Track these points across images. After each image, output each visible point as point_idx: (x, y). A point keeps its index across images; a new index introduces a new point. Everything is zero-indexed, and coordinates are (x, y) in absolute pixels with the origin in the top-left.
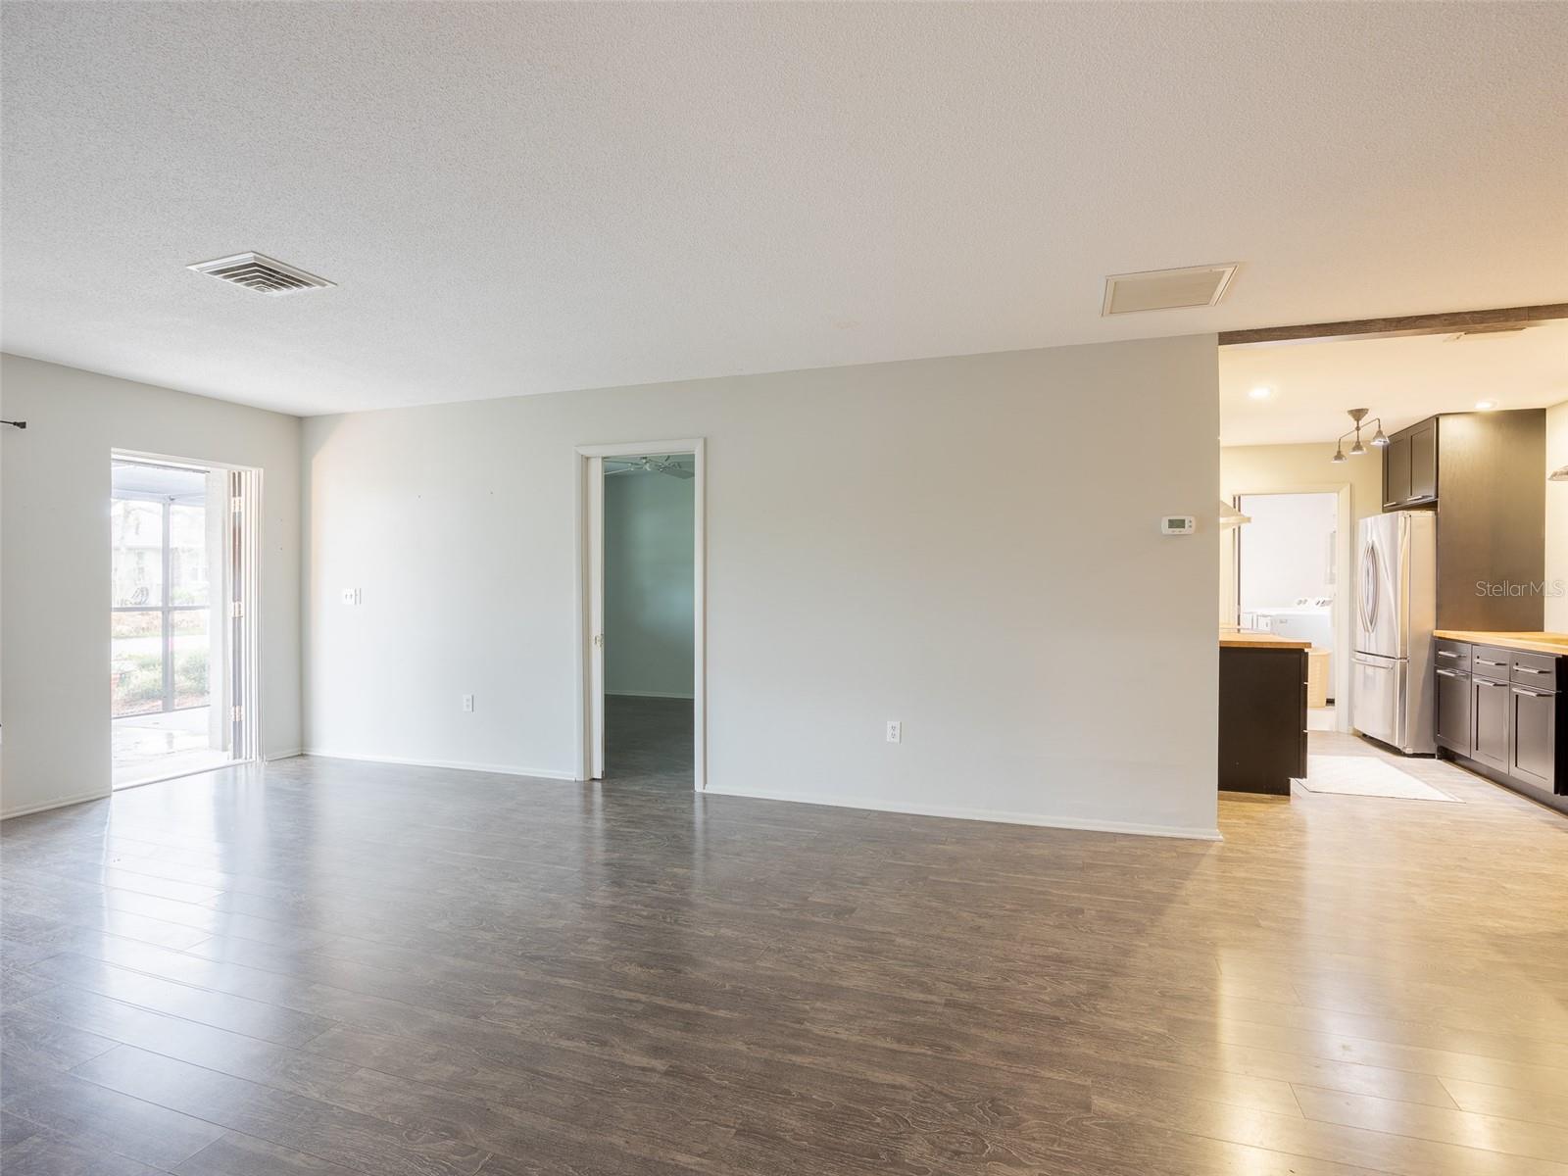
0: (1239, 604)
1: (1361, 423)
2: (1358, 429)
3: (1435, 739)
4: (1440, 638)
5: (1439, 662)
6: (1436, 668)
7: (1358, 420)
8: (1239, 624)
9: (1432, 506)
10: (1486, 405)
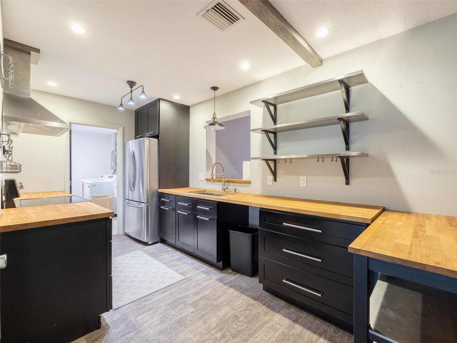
0: (71, 180)
1: (133, 89)
2: (131, 92)
3: (159, 235)
4: (160, 192)
5: (161, 203)
6: (159, 206)
7: (131, 87)
8: (71, 193)
9: (157, 137)
10: (177, 98)
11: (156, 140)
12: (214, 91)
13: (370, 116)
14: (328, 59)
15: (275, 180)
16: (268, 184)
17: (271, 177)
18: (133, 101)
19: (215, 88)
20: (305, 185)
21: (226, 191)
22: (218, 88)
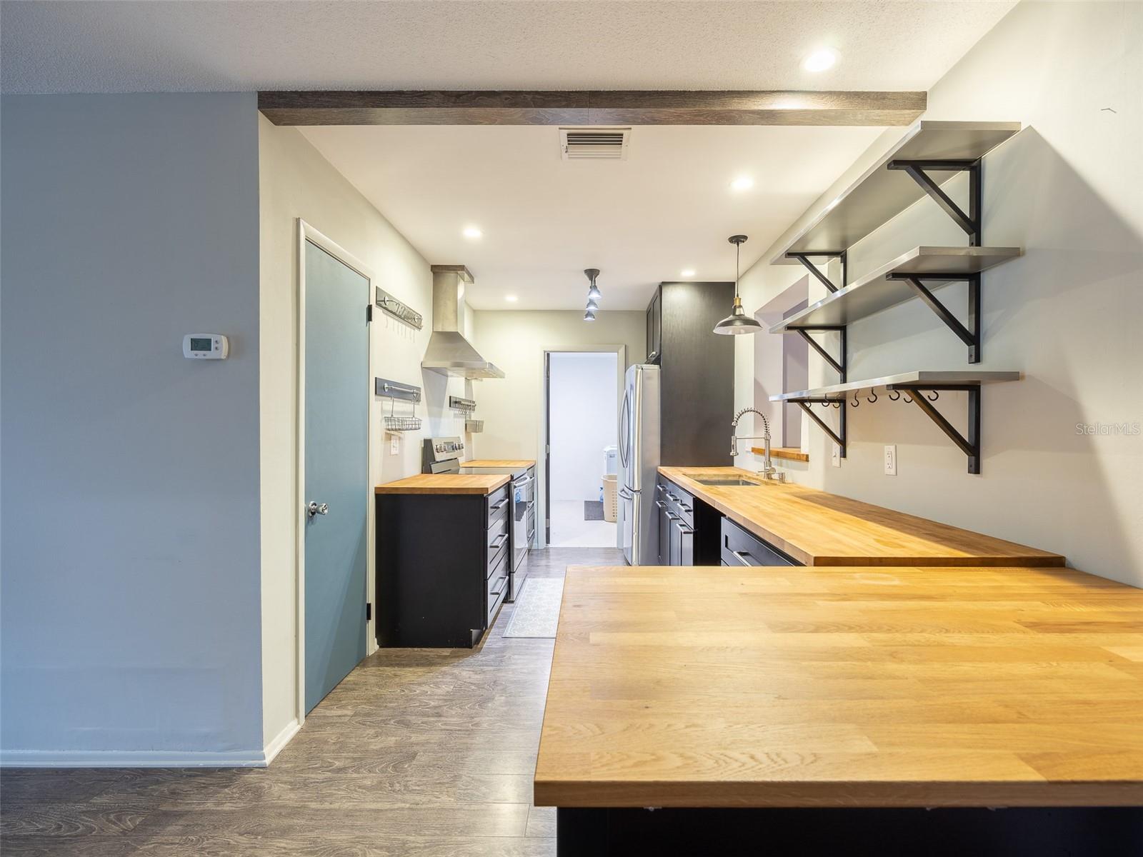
7: (592, 280)
9: (657, 360)
10: (689, 274)
11: (657, 367)
12: (736, 245)
13: (1028, 243)
14: (938, 86)
15: (844, 454)
16: (833, 464)
17: (836, 447)
18: (598, 291)
19: (737, 240)
20: (893, 471)
21: (773, 478)
22: (745, 238)
